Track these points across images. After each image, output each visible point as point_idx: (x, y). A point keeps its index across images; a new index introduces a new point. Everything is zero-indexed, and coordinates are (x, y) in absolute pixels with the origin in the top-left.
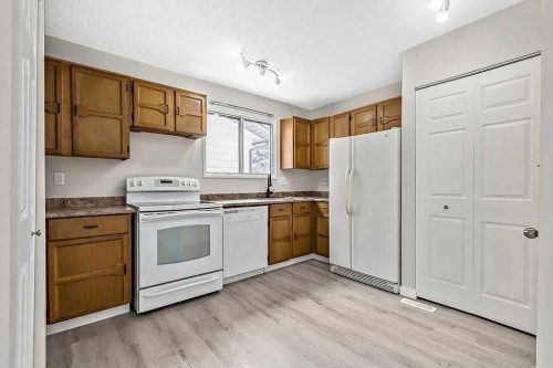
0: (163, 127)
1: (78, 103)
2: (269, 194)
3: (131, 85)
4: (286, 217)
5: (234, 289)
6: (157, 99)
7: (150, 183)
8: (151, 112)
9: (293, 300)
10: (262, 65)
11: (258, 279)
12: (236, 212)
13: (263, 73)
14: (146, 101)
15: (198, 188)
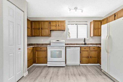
0: (56, 30)
1: (42, 27)
2: (85, 44)
3: (50, 22)
4: (88, 51)
5: (68, 67)
6: (54, 24)
7: (54, 41)
8: (54, 27)
9: (80, 76)
10: (76, 8)
11: (76, 67)
12: (70, 48)
13: (76, 11)
14: (53, 25)
15: (64, 42)
